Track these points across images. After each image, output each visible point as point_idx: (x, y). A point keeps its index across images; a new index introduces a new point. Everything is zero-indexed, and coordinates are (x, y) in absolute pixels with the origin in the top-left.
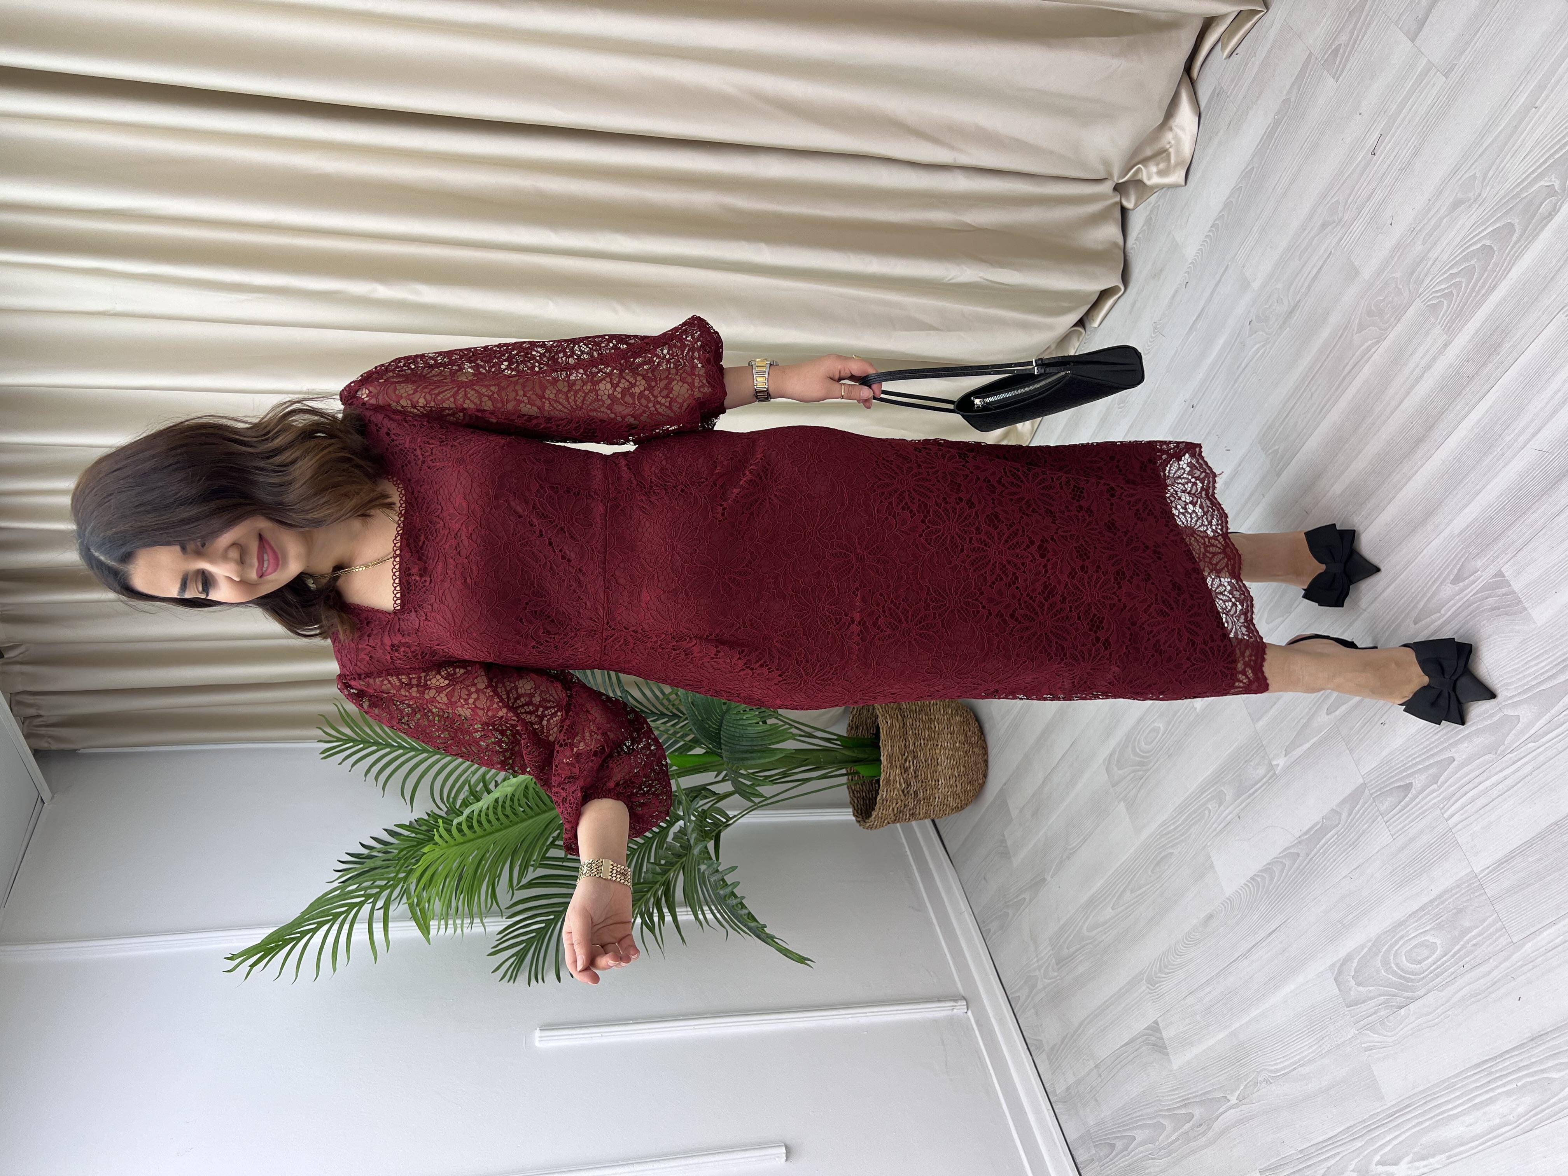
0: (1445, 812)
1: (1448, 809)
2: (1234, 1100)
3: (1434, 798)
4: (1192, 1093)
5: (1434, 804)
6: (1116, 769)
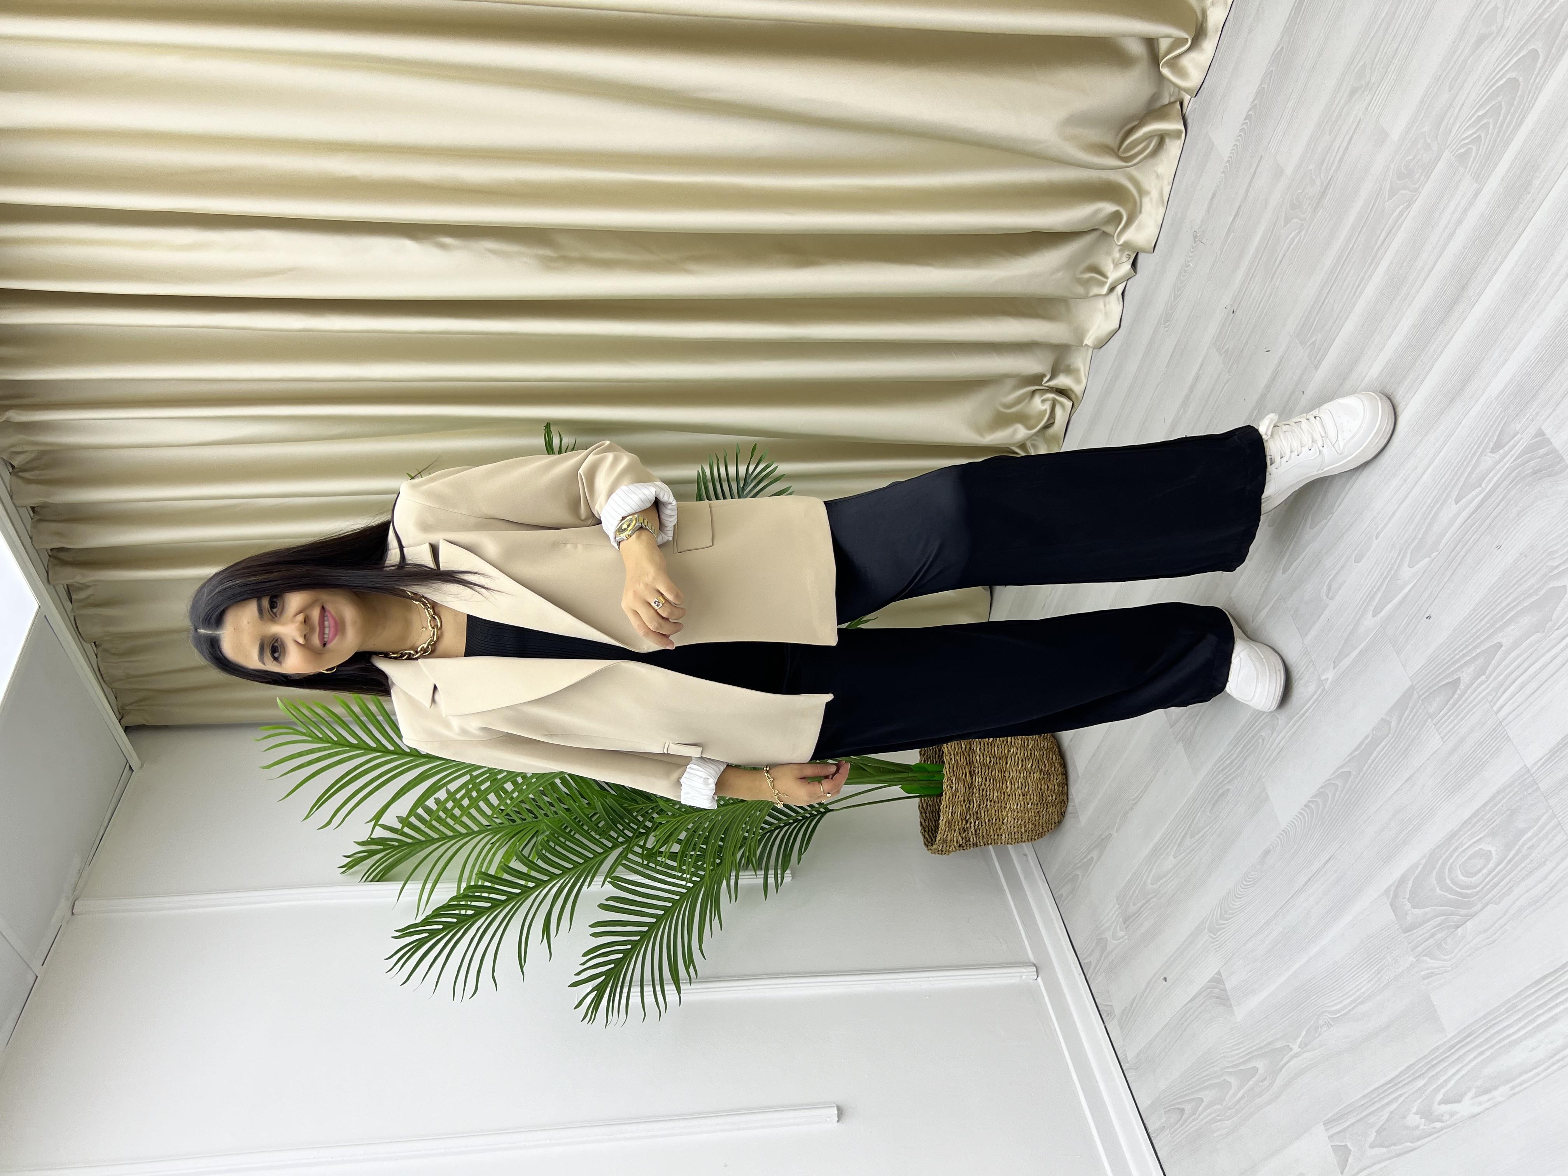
0: (1494, 704)
1: (1498, 699)
2: (1296, 1048)
3: (1484, 690)
4: (1256, 1045)
5: (1483, 698)
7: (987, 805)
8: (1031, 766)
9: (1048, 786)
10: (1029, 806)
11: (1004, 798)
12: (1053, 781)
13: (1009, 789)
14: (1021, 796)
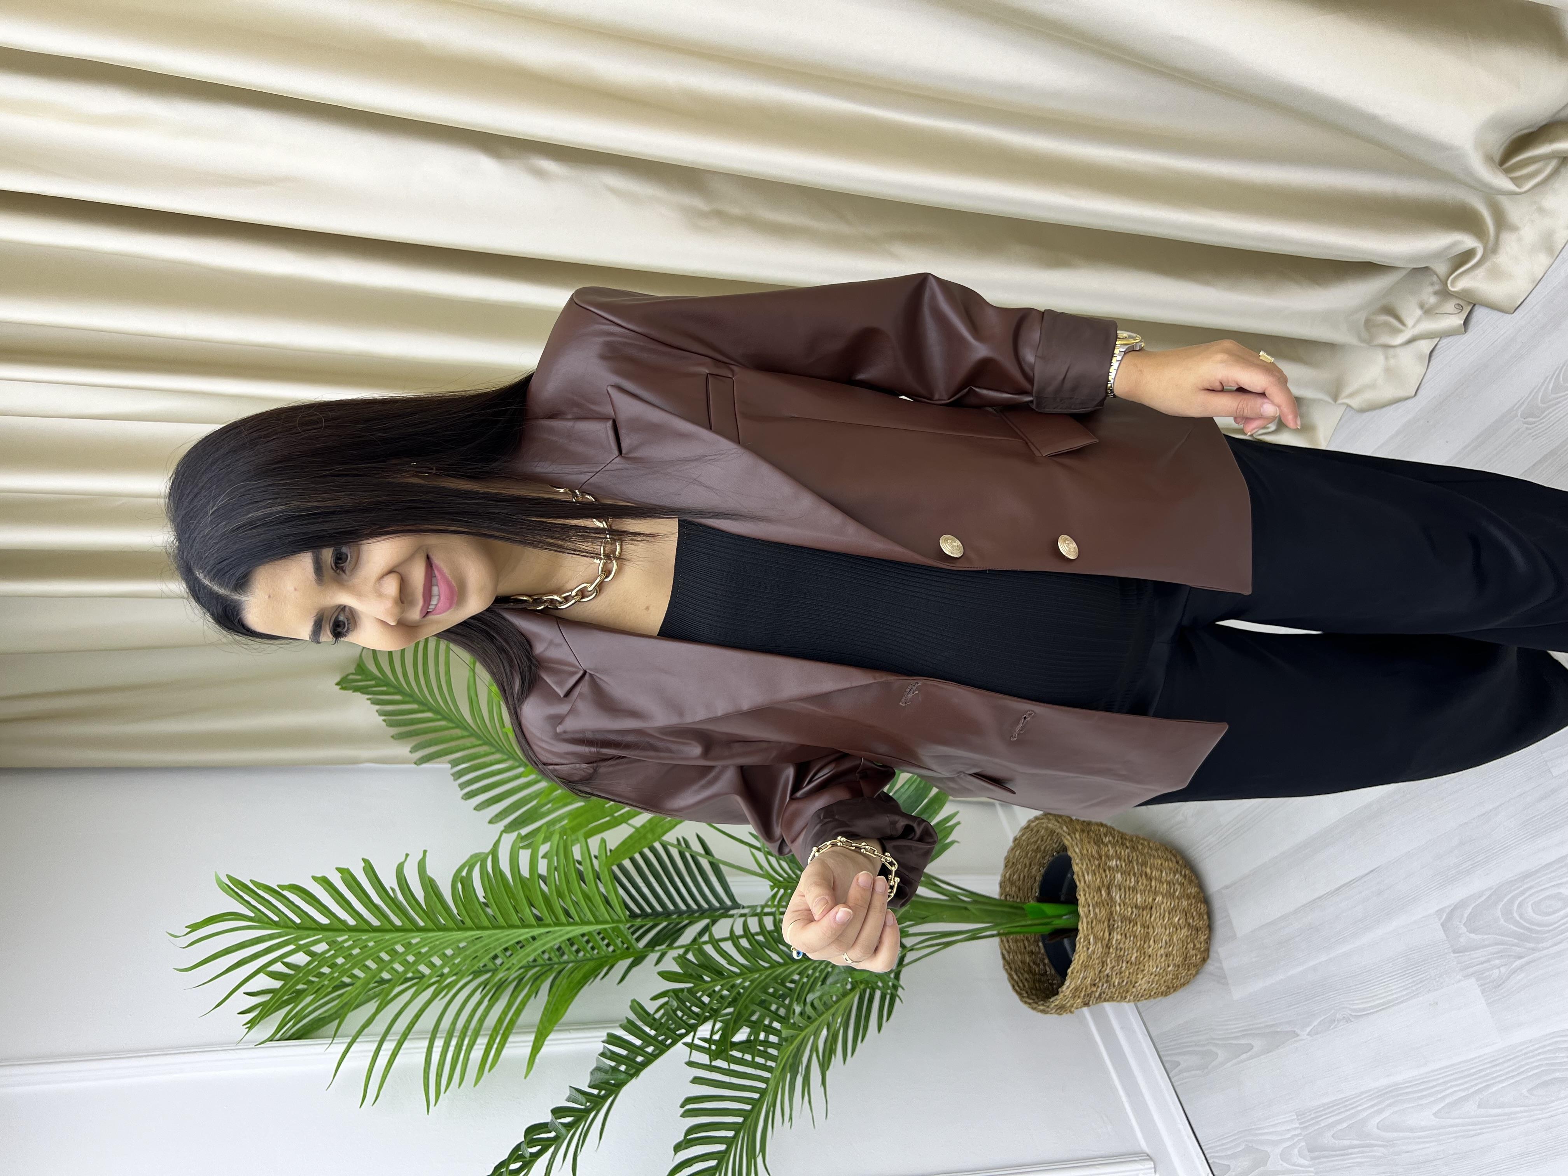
6: (1464, 930)
7: (1121, 967)
8: (1179, 920)
9: (1195, 945)
10: (1170, 969)
11: (1144, 959)
12: (1200, 938)
13: (1151, 949)
14: (1164, 957)
